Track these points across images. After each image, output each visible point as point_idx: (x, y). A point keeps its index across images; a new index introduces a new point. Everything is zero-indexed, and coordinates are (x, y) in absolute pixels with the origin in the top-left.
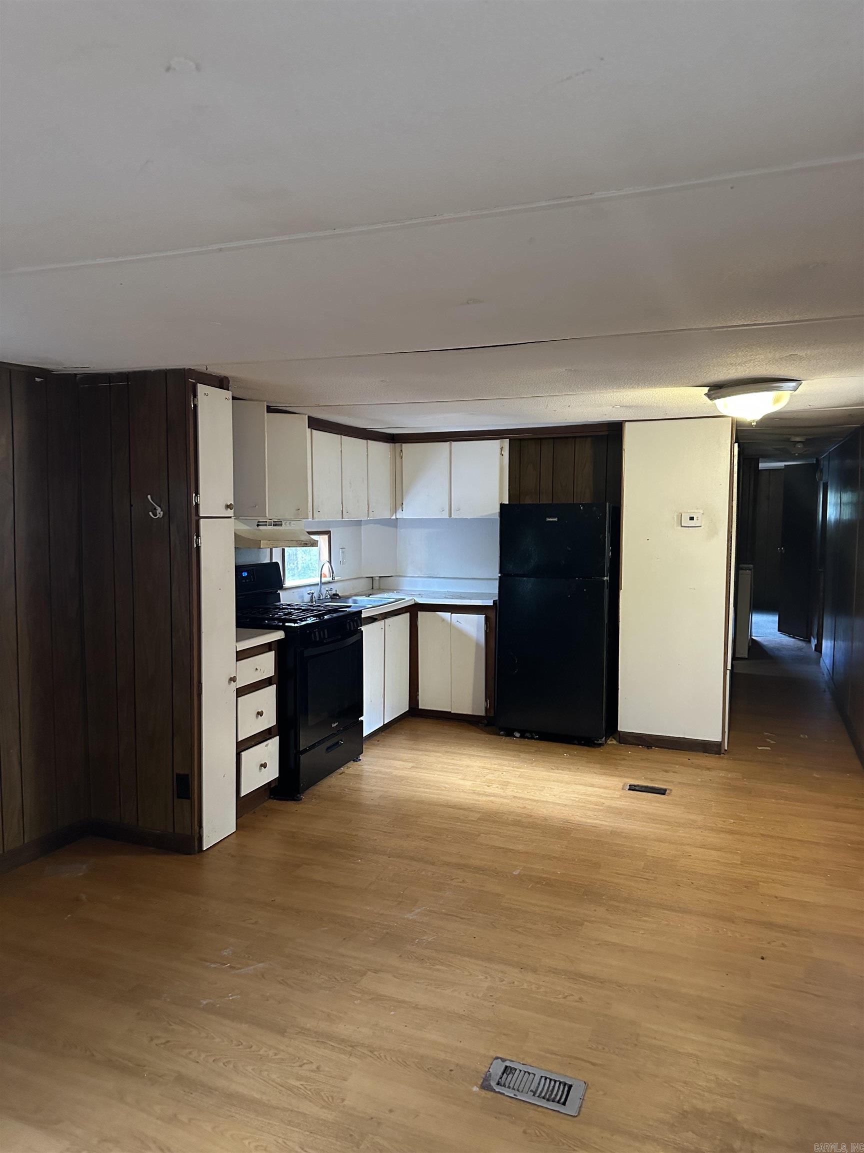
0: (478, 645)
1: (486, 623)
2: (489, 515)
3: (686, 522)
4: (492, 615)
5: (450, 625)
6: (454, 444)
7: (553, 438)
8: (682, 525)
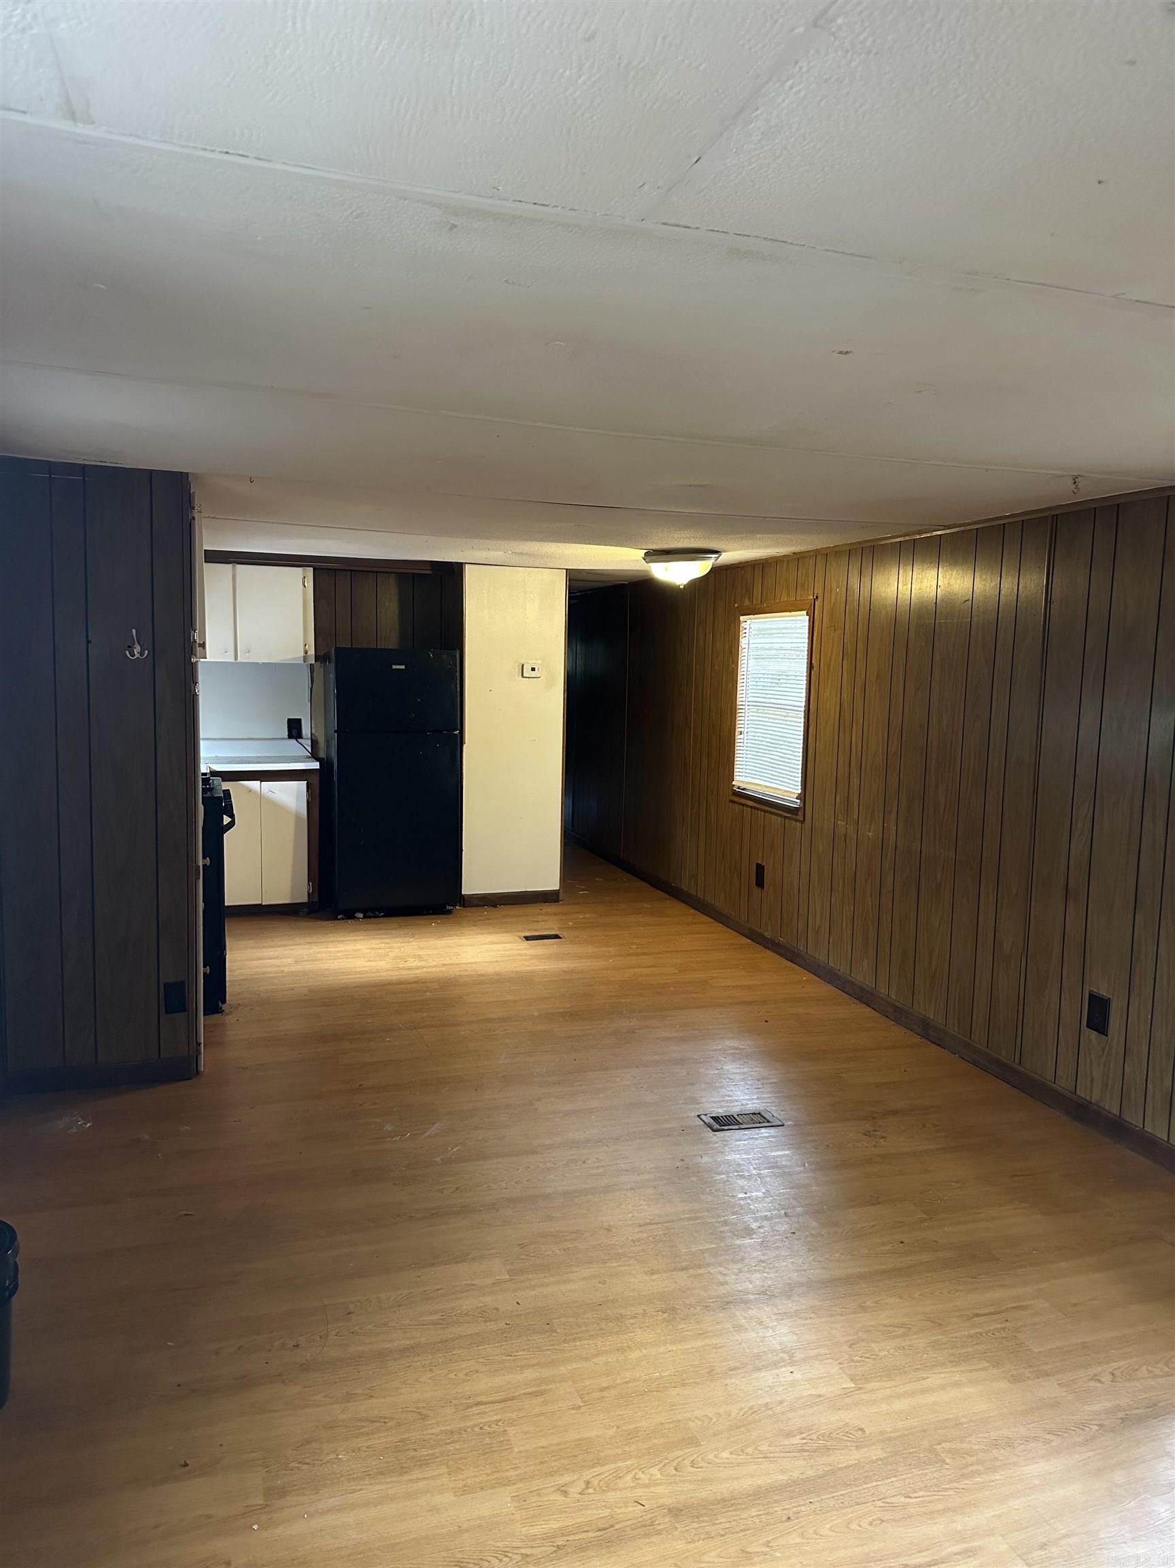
0: (298, 817)
1: (308, 791)
2: (289, 660)
3: (527, 673)
4: (316, 780)
5: (260, 796)
6: (239, 567)
7: (351, 571)
8: (525, 675)
